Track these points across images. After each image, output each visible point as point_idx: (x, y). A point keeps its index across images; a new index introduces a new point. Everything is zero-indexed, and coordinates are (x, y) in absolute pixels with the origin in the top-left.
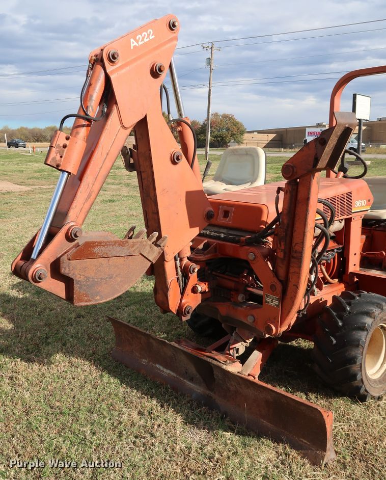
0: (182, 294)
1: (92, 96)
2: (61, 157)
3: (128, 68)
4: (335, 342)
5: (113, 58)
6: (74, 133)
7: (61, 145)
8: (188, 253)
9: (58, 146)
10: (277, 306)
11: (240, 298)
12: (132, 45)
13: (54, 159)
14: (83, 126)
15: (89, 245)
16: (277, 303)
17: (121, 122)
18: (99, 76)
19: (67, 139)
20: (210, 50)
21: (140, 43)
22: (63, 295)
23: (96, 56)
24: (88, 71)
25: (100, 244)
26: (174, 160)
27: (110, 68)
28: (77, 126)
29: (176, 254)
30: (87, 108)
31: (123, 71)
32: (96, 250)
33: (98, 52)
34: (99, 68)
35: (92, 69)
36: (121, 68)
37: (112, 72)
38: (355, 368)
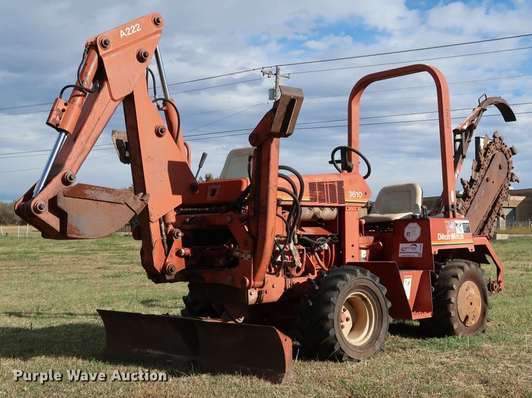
0: (167, 255)
1: (87, 73)
2: (60, 119)
3: (118, 53)
4: (311, 304)
5: (105, 44)
6: (71, 101)
7: (61, 109)
8: (172, 218)
9: (58, 110)
10: (250, 259)
11: (221, 262)
12: (122, 35)
13: (54, 119)
14: (79, 95)
15: (81, 187)
16: (249, 256)
17: (111, 96)
18: (93, 58)
19: (66, 104)
20: (273, 78)
21: (128, 34)
22: (58, 228)
23: (91, 43)
24: (84, 54)
25: (90, 187)
26: (159, 133)
27: (102, 52)
28: (73, 96)
29: (161, 216)
30: (83, 82)
31: (113, 55)
32: (87, 192)
33: (93, 40)
34: (93, 52)
35: (87, 52)
36: (112, 52)
37: (104, 55)
38: (328, 325)
